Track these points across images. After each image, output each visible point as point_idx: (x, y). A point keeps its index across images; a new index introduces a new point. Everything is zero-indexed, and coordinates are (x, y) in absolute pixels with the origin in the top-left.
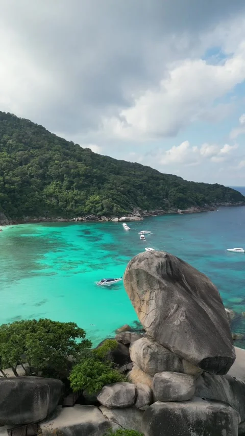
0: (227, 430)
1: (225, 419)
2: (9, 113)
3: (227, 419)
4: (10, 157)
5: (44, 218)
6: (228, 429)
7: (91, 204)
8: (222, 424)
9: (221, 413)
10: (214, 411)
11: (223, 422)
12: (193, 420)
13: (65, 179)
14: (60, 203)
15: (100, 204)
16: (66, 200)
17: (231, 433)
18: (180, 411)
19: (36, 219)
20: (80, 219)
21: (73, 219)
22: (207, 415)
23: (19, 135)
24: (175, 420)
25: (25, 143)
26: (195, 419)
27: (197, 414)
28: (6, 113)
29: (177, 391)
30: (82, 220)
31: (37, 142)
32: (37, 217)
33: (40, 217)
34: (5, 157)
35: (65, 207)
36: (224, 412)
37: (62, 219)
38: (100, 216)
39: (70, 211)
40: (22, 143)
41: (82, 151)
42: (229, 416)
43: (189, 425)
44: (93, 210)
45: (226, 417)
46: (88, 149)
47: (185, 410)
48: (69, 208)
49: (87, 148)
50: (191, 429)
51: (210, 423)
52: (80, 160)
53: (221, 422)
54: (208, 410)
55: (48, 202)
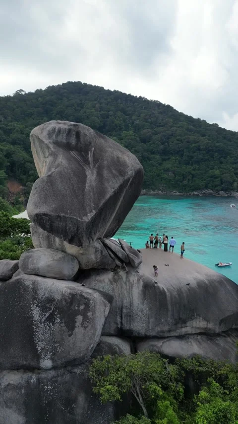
0: (83, 318)
1: (85, 304)
2: (140, 97)
3: (87, 305)
4: (135, 136)
5: (160, 192)
6: (85, 317)
7: (209, 179)
8: (79, 309)
9: (81, 296)
10: (72, 292)
11: (82, 307)
12: (44, 295)
13: (185, 154)
14: (176, 178)
15: (219, 179)
16: (183, 175)
17: (88, 322)
18: (31, 283)
19: (152, 192)
20: (196, 193)
21: (188, 194)
22: (63, 295)
23: (146, 116)
24: (22, 290)
25: (151, 123)
26: (47, 295)
27: (50, 290)
28: (138, 97)
29: (35, 261)
30: (198, 195)
31: (162, 120)
32: (154, 190)
33: (156, 191)
34: (131, 136)
35: (181, 182)
36: (86, 296)
37: (178, 193)
38: (218, 191)
39: (186, 185)
40: (149, 122)
41: (208, 126)
42: (91, 302)
43: (35, 299)
44: (210, 185)
45: (86, 302)
46: (216, 124)
47: (38, 283)
48: (185, 182)
49: (214, 123)
50: (35, 303)
51: (64, 303)
52: (203, 136)
53: (79, 307)
54: (66, 289)
55: (165, 176)
